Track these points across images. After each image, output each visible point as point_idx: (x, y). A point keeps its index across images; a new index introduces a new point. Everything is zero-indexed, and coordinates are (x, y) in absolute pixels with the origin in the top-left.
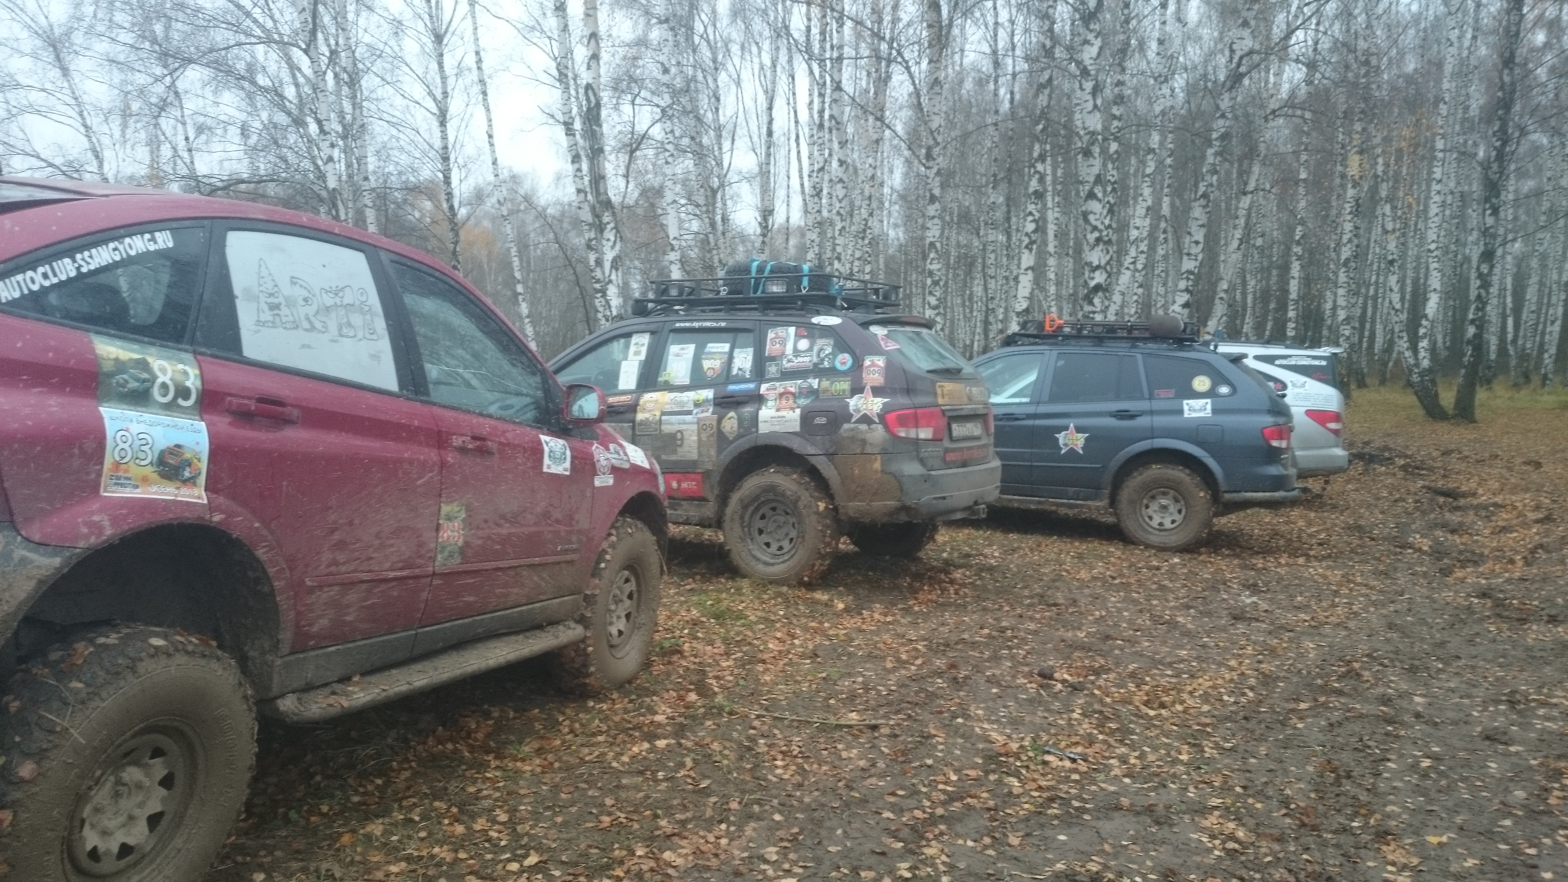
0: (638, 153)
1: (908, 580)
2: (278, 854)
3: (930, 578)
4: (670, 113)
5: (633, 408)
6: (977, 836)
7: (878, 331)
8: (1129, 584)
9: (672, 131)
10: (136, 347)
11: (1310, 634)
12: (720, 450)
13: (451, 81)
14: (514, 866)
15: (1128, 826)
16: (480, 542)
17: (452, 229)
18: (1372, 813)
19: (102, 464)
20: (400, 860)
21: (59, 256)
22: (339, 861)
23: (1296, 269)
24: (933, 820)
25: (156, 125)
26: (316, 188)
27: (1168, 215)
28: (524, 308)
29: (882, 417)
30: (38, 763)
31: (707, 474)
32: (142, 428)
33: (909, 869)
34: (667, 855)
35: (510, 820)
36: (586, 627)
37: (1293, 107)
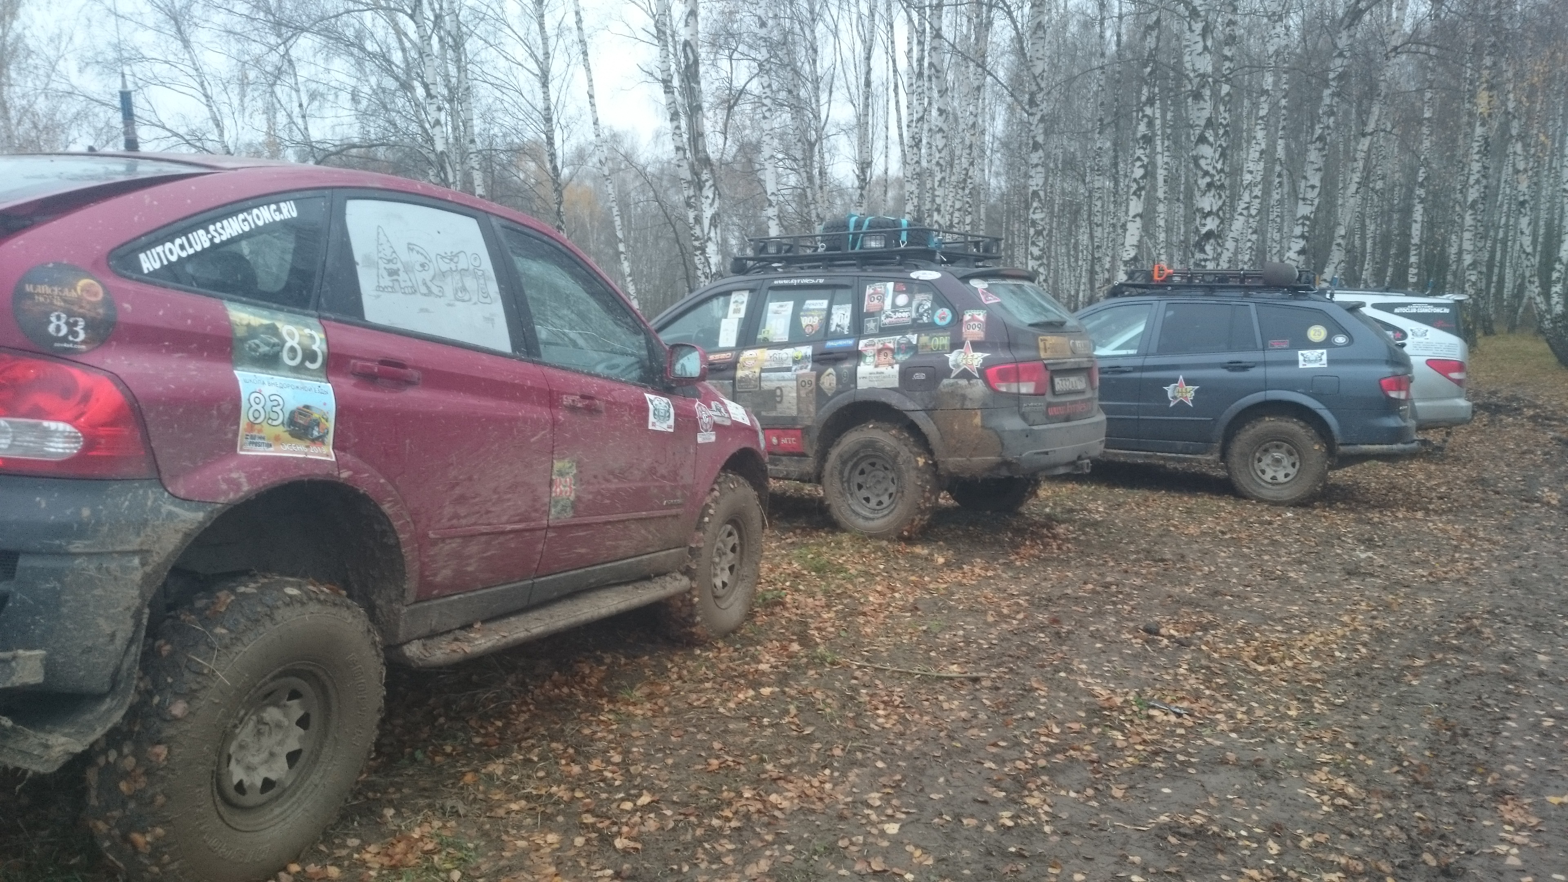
0: (736, 108)
1: (1010, 535)
2: (406, 791)
3: (1032, 533)
4: (767, 67)
5: (733, 365)
6: (1079, 787)
7: (979, 285)
8: (1240, 539)
9: (770, 86)
10: (265, 313)
11: (1428, 590)
12: (818, 408)
13: (552, 42)
14: (628, 806)
15: (1233, 781)
16: (591, 497)
17: (556, 190)
18: (1489, 772)
19: (238, 424)
20: (521, 798)
21: (193, 228)
22: (463, 799)
23: (1418, 213)
24: (1035, 772)
25: (273, 93)
26: (424, 151)
27: (1283, 158)
28: (626, 267)
29: (982, 372)
30: (188, 702)
31: (806, 430)
32: (273, 390)
33: (1011, 818)
34: (774, 798)
35: (624, 761)
36: (692, 579)
37: (1418, 42)
